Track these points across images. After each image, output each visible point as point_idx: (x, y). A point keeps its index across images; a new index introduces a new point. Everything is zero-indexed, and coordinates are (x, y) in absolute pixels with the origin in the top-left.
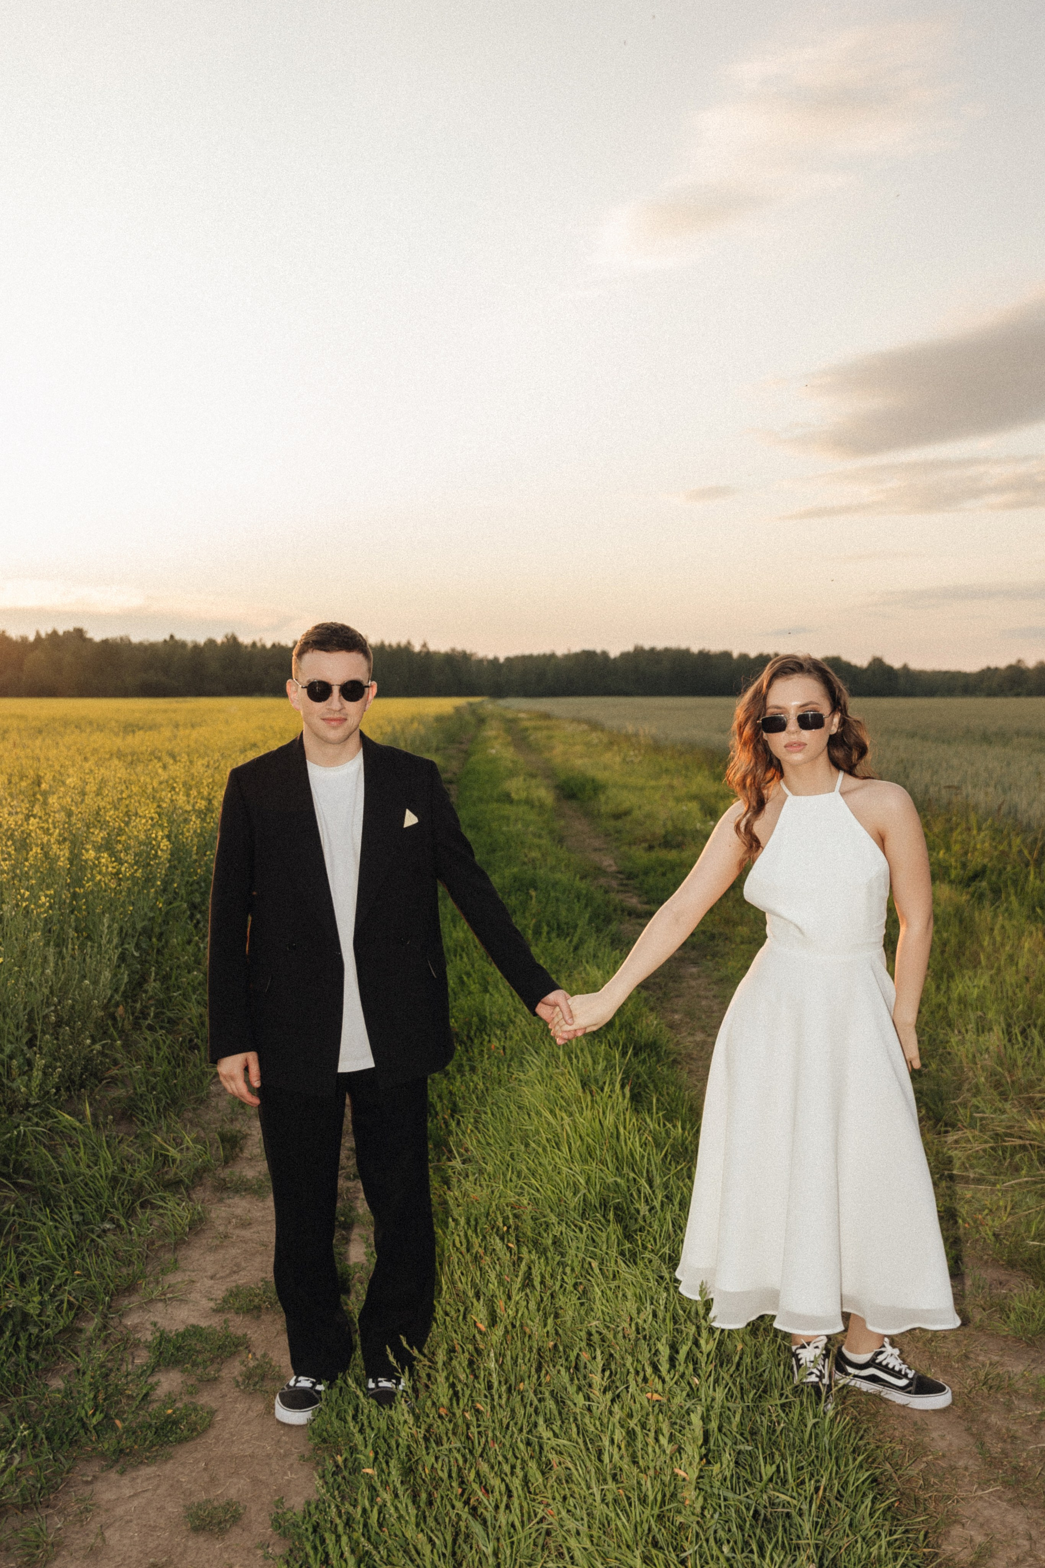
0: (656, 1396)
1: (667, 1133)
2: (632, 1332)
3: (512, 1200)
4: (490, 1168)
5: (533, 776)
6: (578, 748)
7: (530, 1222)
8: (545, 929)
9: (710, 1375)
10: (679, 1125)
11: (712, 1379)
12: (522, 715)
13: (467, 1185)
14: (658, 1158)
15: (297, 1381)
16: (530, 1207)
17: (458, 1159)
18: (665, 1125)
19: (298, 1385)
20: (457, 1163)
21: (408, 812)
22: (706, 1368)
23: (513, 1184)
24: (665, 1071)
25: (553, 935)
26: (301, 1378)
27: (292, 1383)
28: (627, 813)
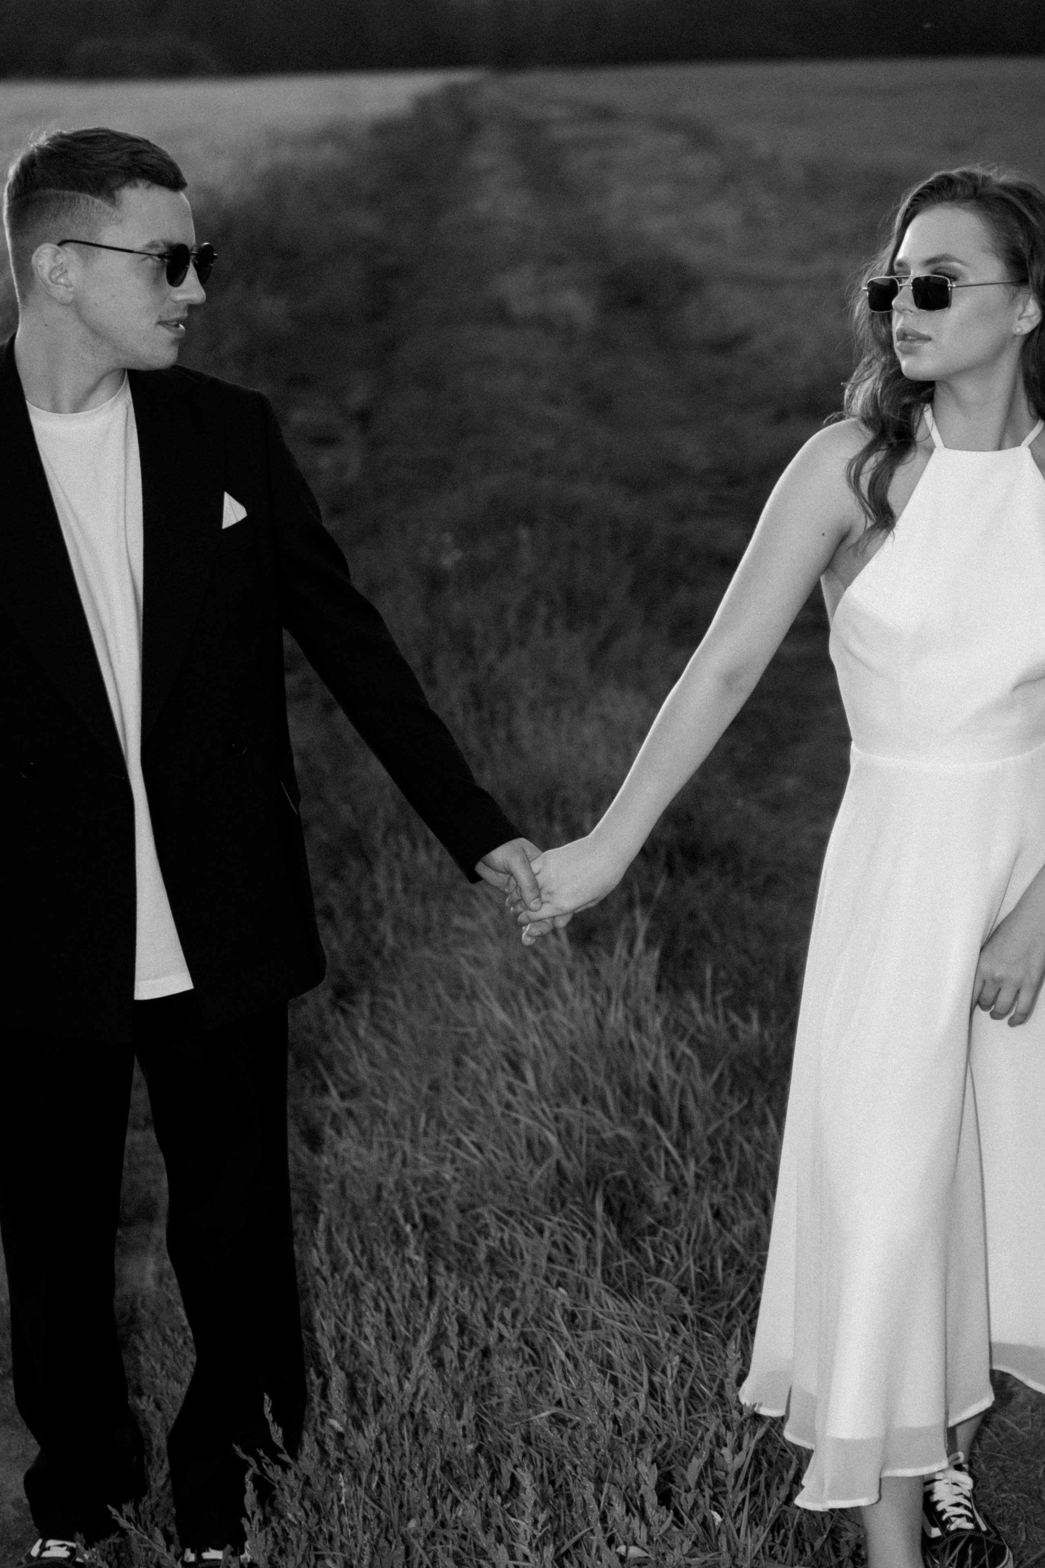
0: (634, 1552)
1: (733, 1029)
2: (606, 1431)
3: (428, 1172)
4: (392, 1108)
5: (558, 260)
6: (662, 192)
7: (458, 1215)
8: (542, 610)
9: (739, 1510)
10: (755, 1017)
11: (744, 1515)
12: (556, 112)
13: (346, 1145)
14: (704, 1086)
15: (43, 1548)
16: (456, 1187)
17: (334, 1092)
18: (727, 1018)
19: (46, 1554)
20: (334, 1100)
21: (228, 499)
22: (736, 1497)
23: (431, 1141)
24: (749, 904)
25: (558, 623)
26: (50, 1543)
27: (35, 1551)
28: (741, 339)
